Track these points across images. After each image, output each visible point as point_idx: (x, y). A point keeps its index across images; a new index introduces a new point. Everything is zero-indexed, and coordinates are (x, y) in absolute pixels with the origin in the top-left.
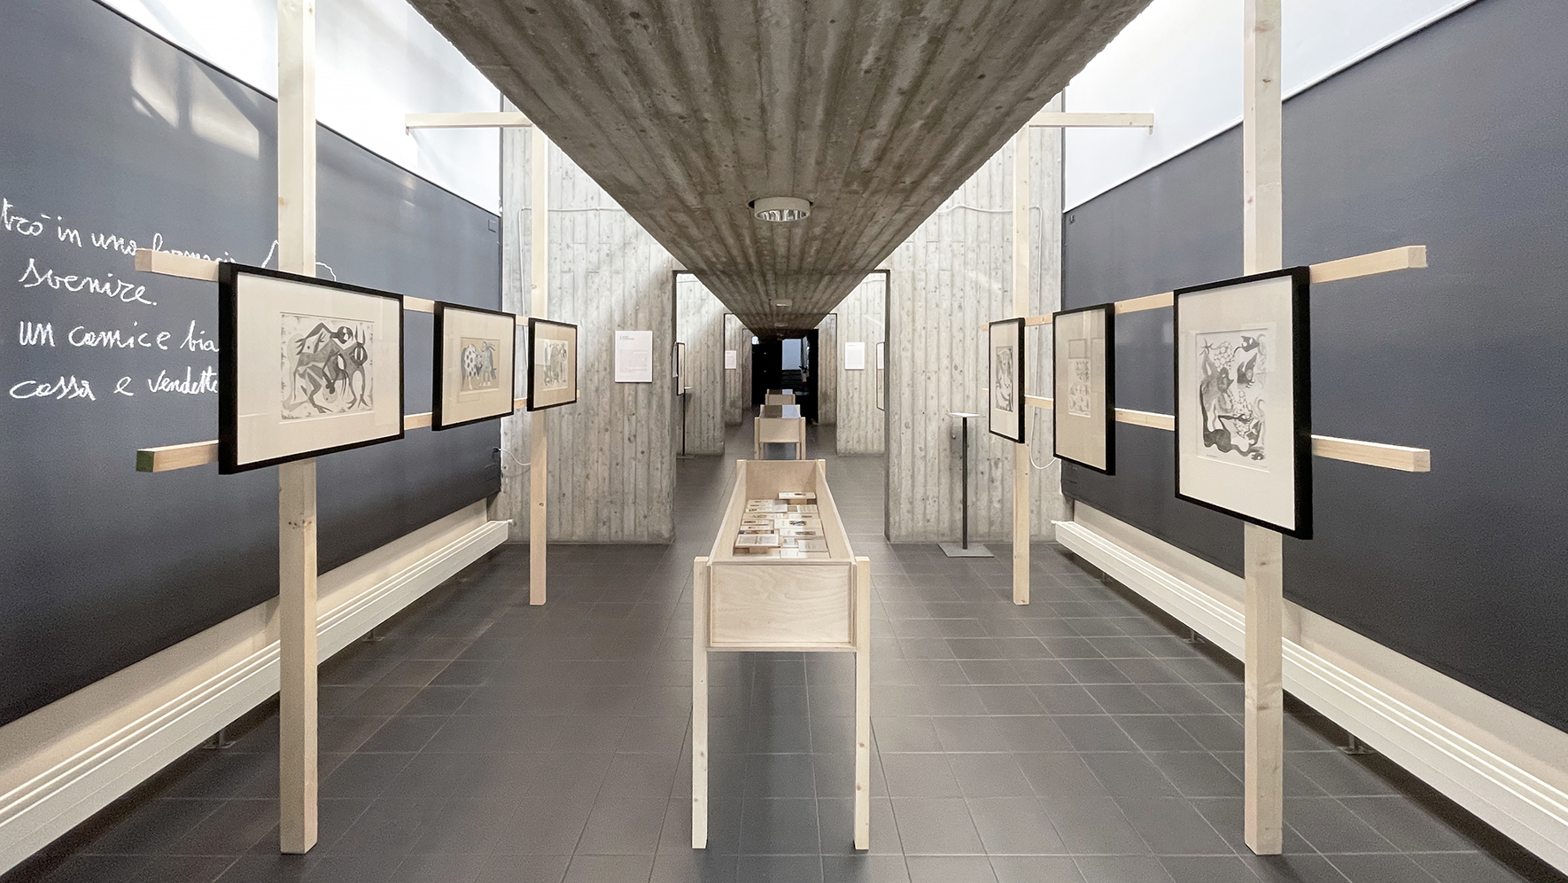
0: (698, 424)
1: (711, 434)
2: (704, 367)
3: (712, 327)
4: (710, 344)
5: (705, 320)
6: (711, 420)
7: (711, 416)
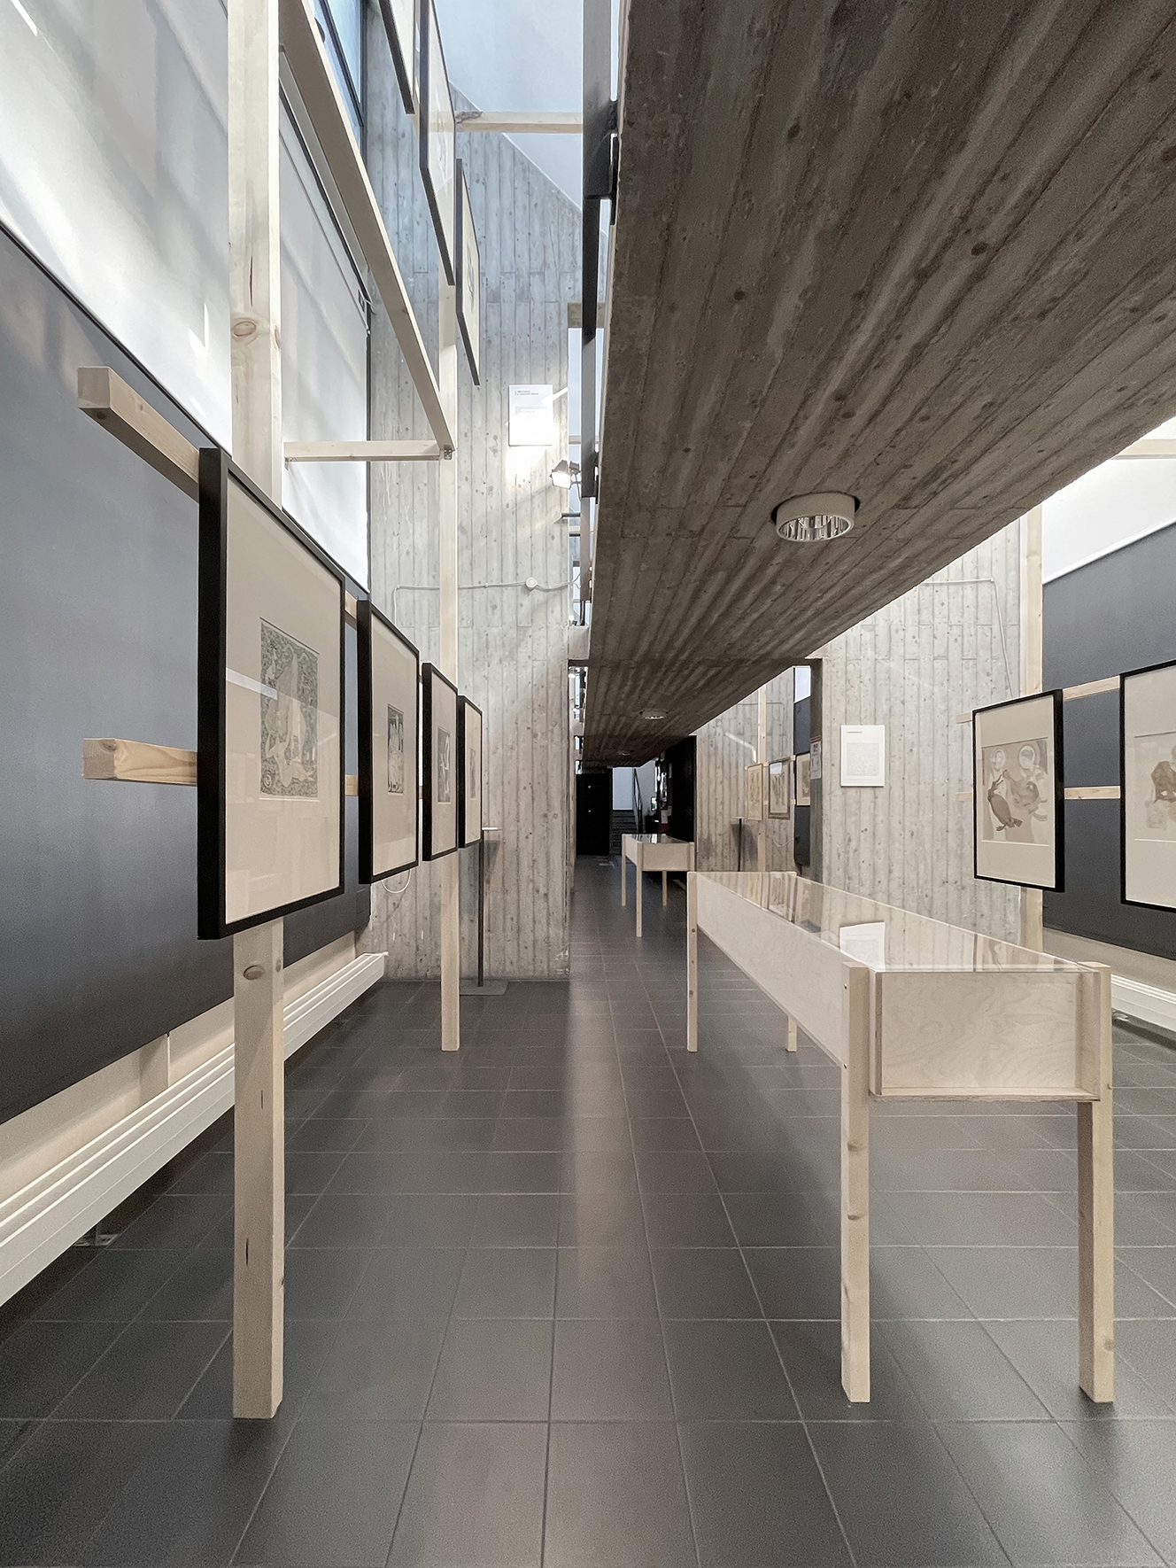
0: (512, 913)
1: (541, 934)
2: (524, 782)
3: (542, 692)
4: (538, 728)
5: (525, 674)
6: (541, 903)
7: (542, 891)
